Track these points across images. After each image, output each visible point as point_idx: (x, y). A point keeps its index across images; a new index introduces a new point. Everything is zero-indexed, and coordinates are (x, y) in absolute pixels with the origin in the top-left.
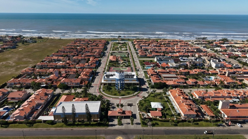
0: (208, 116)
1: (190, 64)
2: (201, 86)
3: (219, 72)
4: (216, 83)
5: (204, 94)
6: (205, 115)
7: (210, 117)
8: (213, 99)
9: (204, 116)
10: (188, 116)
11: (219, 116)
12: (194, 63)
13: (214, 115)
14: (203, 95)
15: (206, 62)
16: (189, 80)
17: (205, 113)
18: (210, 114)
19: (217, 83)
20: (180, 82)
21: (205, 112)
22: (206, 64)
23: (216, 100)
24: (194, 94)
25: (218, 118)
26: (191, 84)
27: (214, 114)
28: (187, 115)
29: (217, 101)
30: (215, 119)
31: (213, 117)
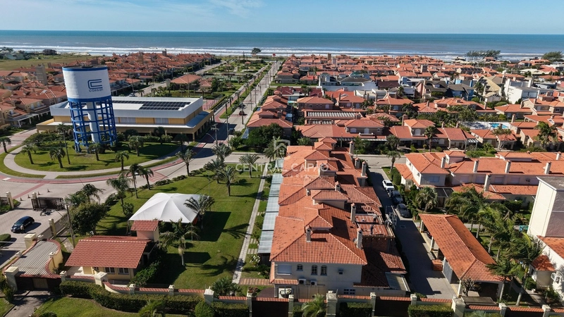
0: (454, 280)
1: (427, 90)
2: (453, 146)
3: (536, 107)
4: (522, 135)
5: (453, 164)
6: (437, 272)
7: (468, 287)
8: (502, 189)
9: (430, 280)
10: (307, 272)
11: (533, 286)
12: (441, 86)
13: (494, 278)
14: (447, 169)
15: (488, 87)
16: (406, 125)
17: (436, 262)
18: (466, 265)
19: (527, 138)
20: (361, 130)
21: (441, 256)
22: (487, 92)
23: (517, 193)
24: (406, 168)
25: (526, 298)
26: (410, 136)
27: (493, 267)
28: (300, 267)
29: (519, 197)
30: (502, 306)
31: (486, 289)
